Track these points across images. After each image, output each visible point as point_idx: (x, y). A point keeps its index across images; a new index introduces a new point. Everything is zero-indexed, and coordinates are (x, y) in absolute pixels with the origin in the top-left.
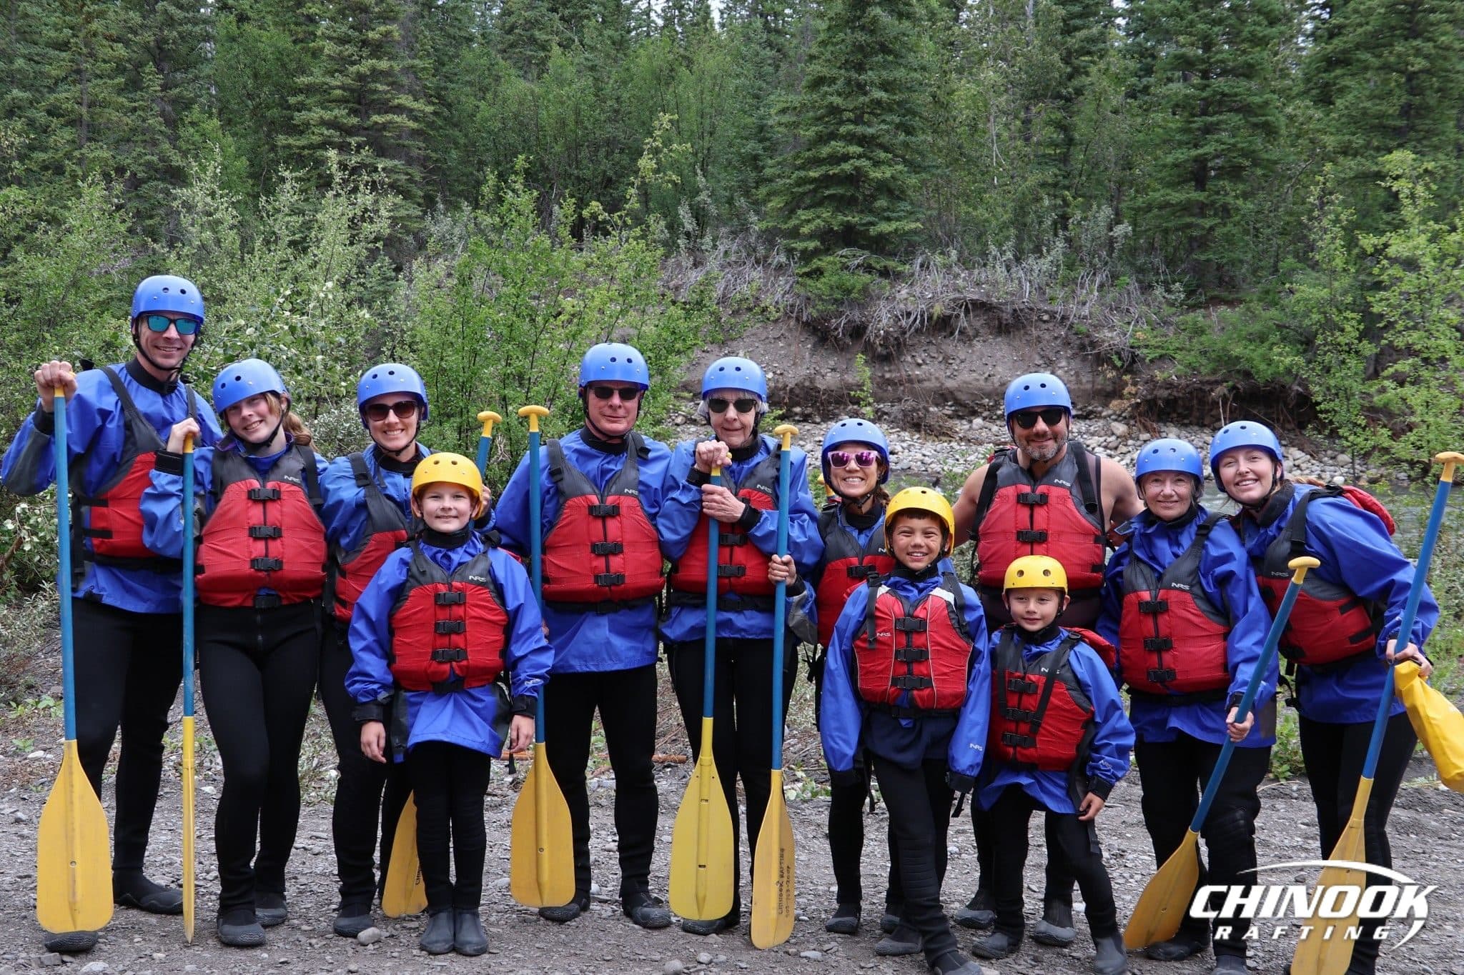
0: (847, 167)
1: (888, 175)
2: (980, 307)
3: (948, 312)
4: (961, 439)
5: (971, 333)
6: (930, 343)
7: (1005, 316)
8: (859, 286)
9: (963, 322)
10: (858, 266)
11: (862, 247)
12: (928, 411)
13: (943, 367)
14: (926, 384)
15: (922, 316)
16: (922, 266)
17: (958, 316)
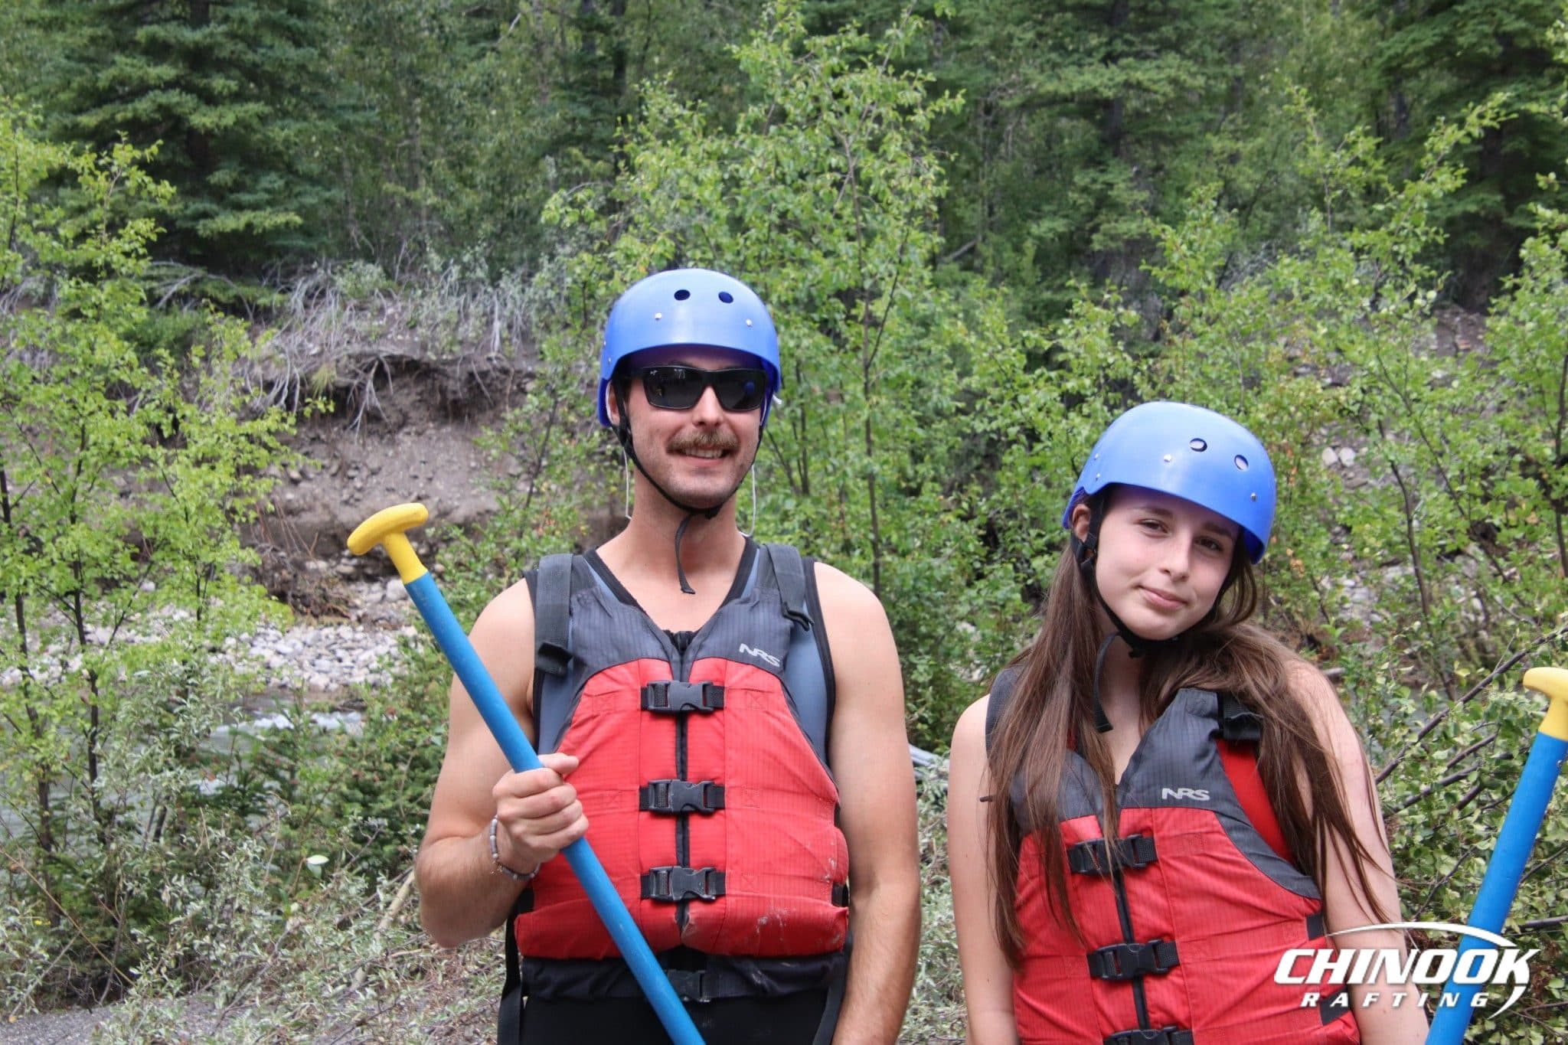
0: (143, 106)
1: (229, 119)
2: (409, 369)
3: (343, 381)
4: (359, 620)
5: (391, 417)
6: (315, 440)
7: (451, 385)
8: (169, 335)
9: (371, 398)
10: (182, 298)
11: (189, 261)
12: (300, 566)
13: (337, 483)
14: (306, 518)
15: (292, 386)
16: (309, 296)
17: (361, 387)
